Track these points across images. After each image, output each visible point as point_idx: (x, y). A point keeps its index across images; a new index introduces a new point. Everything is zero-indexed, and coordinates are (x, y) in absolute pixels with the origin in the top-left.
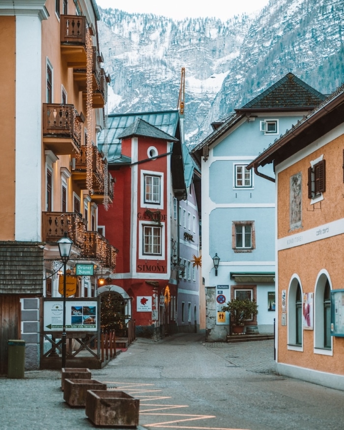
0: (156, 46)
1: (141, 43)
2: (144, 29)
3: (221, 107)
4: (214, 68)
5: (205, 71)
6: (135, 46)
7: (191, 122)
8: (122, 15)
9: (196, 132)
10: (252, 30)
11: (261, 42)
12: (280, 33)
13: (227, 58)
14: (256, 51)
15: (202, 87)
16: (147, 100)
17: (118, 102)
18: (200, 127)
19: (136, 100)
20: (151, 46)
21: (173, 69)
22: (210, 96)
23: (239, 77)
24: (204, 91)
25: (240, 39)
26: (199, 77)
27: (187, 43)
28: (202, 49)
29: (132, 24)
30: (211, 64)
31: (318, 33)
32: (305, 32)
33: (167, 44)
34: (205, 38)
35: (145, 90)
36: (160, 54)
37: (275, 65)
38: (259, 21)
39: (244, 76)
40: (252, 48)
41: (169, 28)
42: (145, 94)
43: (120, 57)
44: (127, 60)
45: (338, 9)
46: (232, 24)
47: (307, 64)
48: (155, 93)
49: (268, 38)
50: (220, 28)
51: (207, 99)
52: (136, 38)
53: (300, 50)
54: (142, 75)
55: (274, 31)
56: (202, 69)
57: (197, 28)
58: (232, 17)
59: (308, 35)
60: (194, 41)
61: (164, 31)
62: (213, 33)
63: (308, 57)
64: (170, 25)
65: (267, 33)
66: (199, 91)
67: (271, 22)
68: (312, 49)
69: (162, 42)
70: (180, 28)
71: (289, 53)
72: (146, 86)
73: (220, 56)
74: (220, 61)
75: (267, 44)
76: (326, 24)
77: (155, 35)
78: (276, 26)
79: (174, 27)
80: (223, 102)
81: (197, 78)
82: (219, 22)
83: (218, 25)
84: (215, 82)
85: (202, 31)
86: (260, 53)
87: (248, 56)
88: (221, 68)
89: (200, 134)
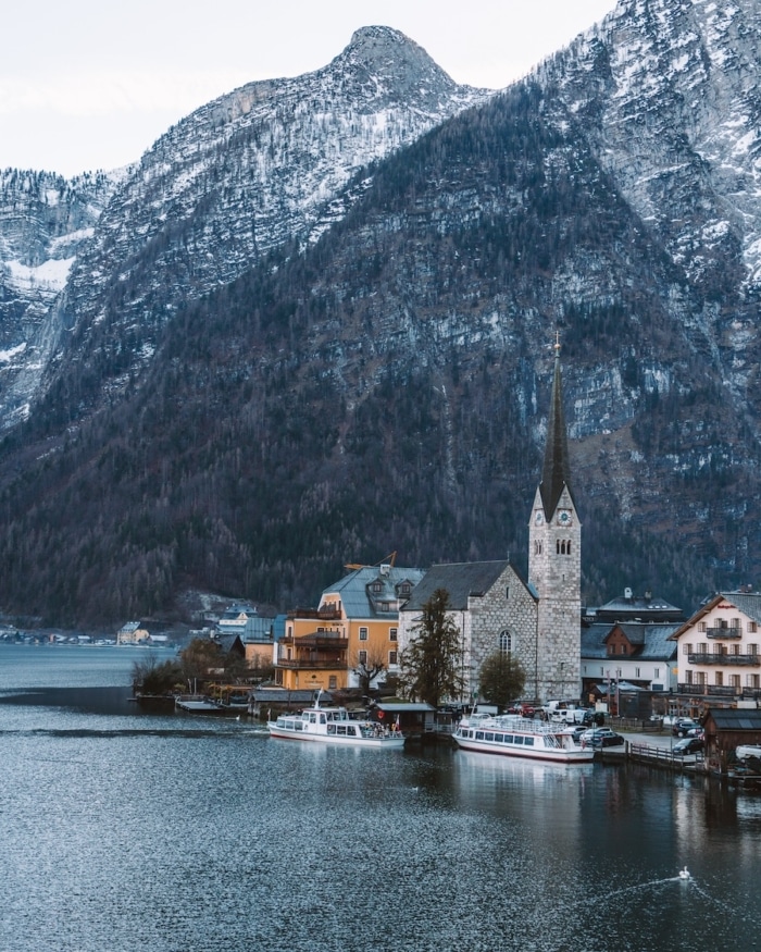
3: (66, 317)
4: (51, 251)
5: (35, 254)
7: (13, 333)
9: (21, 348)
10: (116, 207)
11: (132, 225)
12: (163, 217)
13: (72, 237)
14: (124, 237)
15: (32, 280)
18: (29, 342)
22: (44, 294)
23: (95, 274)
24: (36, 285)
25: (94, 211)
26: (30, 262)
27: (10, 208)
28: (33, 220)
30: (46, 243)
31: (222, 228)
32: (203, 225)
34: (39, 204)
37: (158, 268)
38: (126, 188)
39: (105, 274)
40: (118, 233)
45: (251, 196)
46: (80, 184)
47: (206, 271)
49: (143, 221)
50: (62, 190)
51: (41, 299)
53: (196, 249)
55: (154, 212)
56: (32, 251)
57: (27, 185)
58: (80, 173)
59: (208, 230)
60: (21, 206)
62: (51, 196)
63: (207, 261)
65: (143, 214)
66: (28, 285)
67: (148, 199)
68: (213, 250)
71: (180, 253)
73: (60, 234)
74: (61, 240)
75: (142, 230)
76: (233, 215)
78: (156, 204)
80: (67, 314)
81: (23, 263)
82: (60, 180)
83: (60, 185)
84: (55, 274)
85: (35, 191)
86: (131, 242)
87: (110, 242)
88: (62, 252)
89: (28, 353)
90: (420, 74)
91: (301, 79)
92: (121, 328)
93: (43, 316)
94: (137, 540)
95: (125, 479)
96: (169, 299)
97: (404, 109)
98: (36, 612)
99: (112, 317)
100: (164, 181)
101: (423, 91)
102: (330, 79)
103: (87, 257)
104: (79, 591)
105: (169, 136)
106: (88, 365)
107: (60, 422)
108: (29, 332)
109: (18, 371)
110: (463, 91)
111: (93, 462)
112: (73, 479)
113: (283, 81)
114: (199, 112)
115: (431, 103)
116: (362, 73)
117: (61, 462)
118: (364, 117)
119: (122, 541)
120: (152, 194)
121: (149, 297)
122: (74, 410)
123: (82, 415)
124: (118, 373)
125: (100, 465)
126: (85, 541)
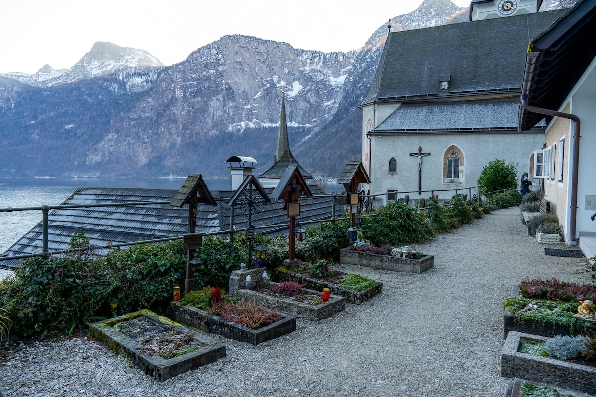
0: (317, 64)
1: (310, 63)
2: (312, 57)
3: (344, 91)
4: (341, 73)
5: (337, 75)
6: (308, 64)
7: (331, 97)
8: (303, 51)
9: (333, 101)
10: (357, 57)
11: (360, 63)
12: (368, 60)
13: (347, 69)
15: (336, 82)
16: (313, 88)
17: (301, 89)
18: (335, 99)
19: (309, 88)
20: (315, 64)
21: (324, 74)
22: (339, 85)
23: (351, 78)
25: (352, 60)
26: (335, 77)
27: (330, 63)
28: (336, 65)
29: (307, 55)
30: (340, 71)
33: (321, 63)
34: (338, 61)
35: (312, 83)
36: (318, 68)
37: (365, 75)
38: (360, 53)
39: (353, 78)
40: (357, 66)
41: (322, 56)
42: (312, 85)
43: (302, 69)
44: (305, 70)
46: (349, 54)
48: (316, 85)
49: (363, 62)
50: (344, 56)
51: (338, 87)
52: (308, 61)
54: (311, 77)
55: (366, 59)
56: (336, 74)
57: (334, 56)
58: (349, 51)
60: (333, 62)
61: (320, 58)
62: (341, 58)
64: (323, 55)
65: (363, 59)
66: (335, 83)
67: (365, 55)
69: (319, 62)
70: (327, 56)
71: (371, 70)
72: (313, 82)
74: (344, 70)
75: (363, 65)
77: (317, 59)
78: (367, 57)
79: (324, 55)
80: (344, 89)
81: (334, 77)
82: (343, 53)
83: (343, 55)
84: (342, 79)
85: (336, 57)
86: (360, 68)
87: (355, 69)
88: (344, 73)
89: (335, 102)
90: (447, 6)
91: (409, 14)
92: (355, 93)
93: (339, 91)
94: (352, 152)
95: (351, 135)
96: (369, 83)
97: (441, 18)
98: (326, 172)
99: (353, 90)
100: (369, 50)
101: (447, 11)
102: (418, 12)
103: (350, 73)
104: (336, 167)
105: (372, 37)
106: (346, 104)
107: (339, 120)
108: (335, 96)
109: (332, 107)
110: (460, 9)
111: (344, 131)
112: (338, 136)
113: (404, 15)
114: (380, 28)
115: (450, 14)
116: (427, 9)
117: (336, 132)
118: (428, 22)
119: (348, 153)
120: (366, 53)
121: (363, 83)
122: (342, 117)
123: (344, 118)
124: (354, 106)
125: (345, 132)
126: (339, 153)
